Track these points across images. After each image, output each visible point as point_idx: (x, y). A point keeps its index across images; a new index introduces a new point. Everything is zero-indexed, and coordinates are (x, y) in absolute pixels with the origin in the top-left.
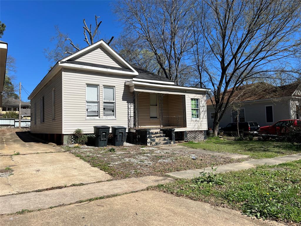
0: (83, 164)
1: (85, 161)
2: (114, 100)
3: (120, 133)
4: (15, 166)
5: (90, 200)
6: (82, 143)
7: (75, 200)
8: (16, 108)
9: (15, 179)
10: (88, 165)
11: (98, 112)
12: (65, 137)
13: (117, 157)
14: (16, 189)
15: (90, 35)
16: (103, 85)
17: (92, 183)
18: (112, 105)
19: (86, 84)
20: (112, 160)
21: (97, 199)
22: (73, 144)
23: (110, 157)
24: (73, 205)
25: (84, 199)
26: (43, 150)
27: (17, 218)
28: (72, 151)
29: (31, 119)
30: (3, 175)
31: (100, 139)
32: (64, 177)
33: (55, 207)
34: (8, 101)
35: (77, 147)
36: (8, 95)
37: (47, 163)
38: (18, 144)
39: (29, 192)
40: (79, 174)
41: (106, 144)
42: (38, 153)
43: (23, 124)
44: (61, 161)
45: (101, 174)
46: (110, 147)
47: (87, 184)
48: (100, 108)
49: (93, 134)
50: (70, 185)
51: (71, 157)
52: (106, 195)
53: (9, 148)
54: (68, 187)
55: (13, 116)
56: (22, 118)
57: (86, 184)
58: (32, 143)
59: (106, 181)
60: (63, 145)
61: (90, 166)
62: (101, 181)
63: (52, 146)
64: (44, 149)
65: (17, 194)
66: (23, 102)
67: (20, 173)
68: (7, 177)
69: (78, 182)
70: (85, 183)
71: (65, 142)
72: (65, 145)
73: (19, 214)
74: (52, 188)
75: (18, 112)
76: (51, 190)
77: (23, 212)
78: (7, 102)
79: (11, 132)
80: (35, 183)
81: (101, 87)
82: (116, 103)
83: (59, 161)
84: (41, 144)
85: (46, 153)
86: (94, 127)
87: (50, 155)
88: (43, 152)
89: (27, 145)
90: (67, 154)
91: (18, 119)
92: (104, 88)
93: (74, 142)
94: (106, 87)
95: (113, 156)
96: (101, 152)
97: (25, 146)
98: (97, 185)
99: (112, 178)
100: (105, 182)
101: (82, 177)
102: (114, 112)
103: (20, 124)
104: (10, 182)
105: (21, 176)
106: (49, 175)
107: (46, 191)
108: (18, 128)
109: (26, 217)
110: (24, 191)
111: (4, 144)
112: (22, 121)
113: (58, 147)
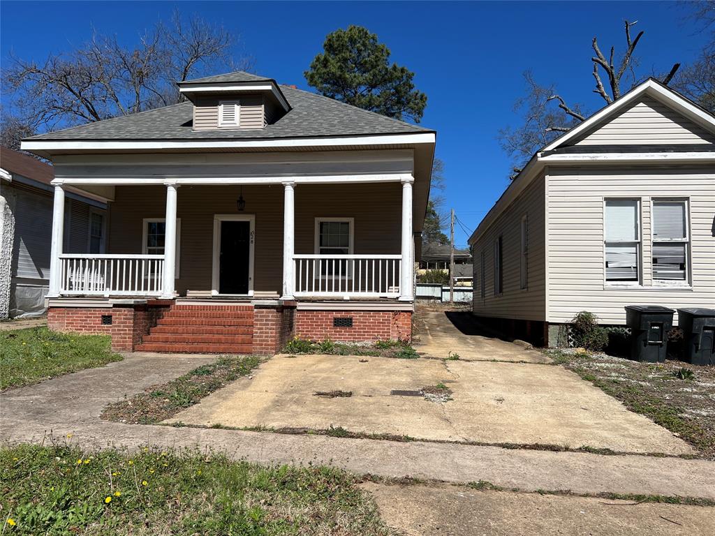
0: (603, 401)
1: (609, 393)
2: (685, 236)
3: (706, 328)
4: (453, 382)
5: (639, 499)
6: (595, 347)
7: (595, 488)
8: (444, 262)
9: (458, 411)
10: (617, 405)
11: (638, 269)
12: (551, 328)
13: (701, 394)
14: (462, 432)
15: (611, 74)
16: (653, 199)
17: (636, 454)
18: (680, 249)
19: (606, 199)
20: (687, 401)
21: (657, 499)
22: (571, 347)
23: (680, 392)
24: (594, 499)
25: (622, 492)
26: (504, 355)
27: (471, 497)
28: (571, 365)
29: (474, 286)
30: (434, 397)
31: (646, 340)
32: (561, 425)
33: (550, 492)
34: (429, 249)
35: (583, 356)
36: (429, 237)
37: (517, 385)
38: (452, 336)
39: (488, 445)
40: (596, 424)
41: (661, 356)
42: (494, 361)
43: (458, 297)
44: (549, 386)
45: (658, 435)
46: (677, 366)
47: (624, 454)
48: (644, 260)
49: (622, 326)
50: (578, 447)
51: (571, 379)
52: (682, 494)
53: (438, 343)
54: (572, 450)
55: (439, 280)
56: (455, 282)
57: (619, 453)
58: (480, 338)
59: (676, 457)
60: (547, 347)
61: (624, 409)
62: (662, 455)
63: (523, 348)
64: (506, 353)
65: (464, 443)
66: (456, 251)
67: (465, 400)
68: (442, 403)
69: (596, 445)
70: (616, 450)
71: (552, 342)
72: (552, 348)
73: (474, 489)
74: (536, 447)
75: (448, 270)
76: (533, 450)
77: (481, 486)
78: (428, 251)
79: (437, 311)
80: (499, 428)
81: (648, 204)
82: (693, 243)
83: (544, 384)
84: (497, 341)
85: (512, 362)
86: (627, 308)
87: (521, 369)
88: (505, 359)
89: (471, 342)
90: (561, 370)
91: (449, 285)
92: (655, 204)
93: (574, 344)
94: (659, 201)
95: (689, 390)
96: (650, 376)
97: (466, 343)
98: (654, 462)
99: (694, 453)
100: (675, 459)
101: (605, 434)
102: (684, 269)
103: (452, 295)
104: (448, 415)
105: (467, 407)
106: (524, 414)
107: (523, 451)
108: (447, 303)
109: (489, 499)
110: (477, 440)
111: (427, 334)
112: (455, 290)
113: (537, 353)
